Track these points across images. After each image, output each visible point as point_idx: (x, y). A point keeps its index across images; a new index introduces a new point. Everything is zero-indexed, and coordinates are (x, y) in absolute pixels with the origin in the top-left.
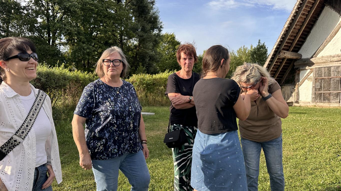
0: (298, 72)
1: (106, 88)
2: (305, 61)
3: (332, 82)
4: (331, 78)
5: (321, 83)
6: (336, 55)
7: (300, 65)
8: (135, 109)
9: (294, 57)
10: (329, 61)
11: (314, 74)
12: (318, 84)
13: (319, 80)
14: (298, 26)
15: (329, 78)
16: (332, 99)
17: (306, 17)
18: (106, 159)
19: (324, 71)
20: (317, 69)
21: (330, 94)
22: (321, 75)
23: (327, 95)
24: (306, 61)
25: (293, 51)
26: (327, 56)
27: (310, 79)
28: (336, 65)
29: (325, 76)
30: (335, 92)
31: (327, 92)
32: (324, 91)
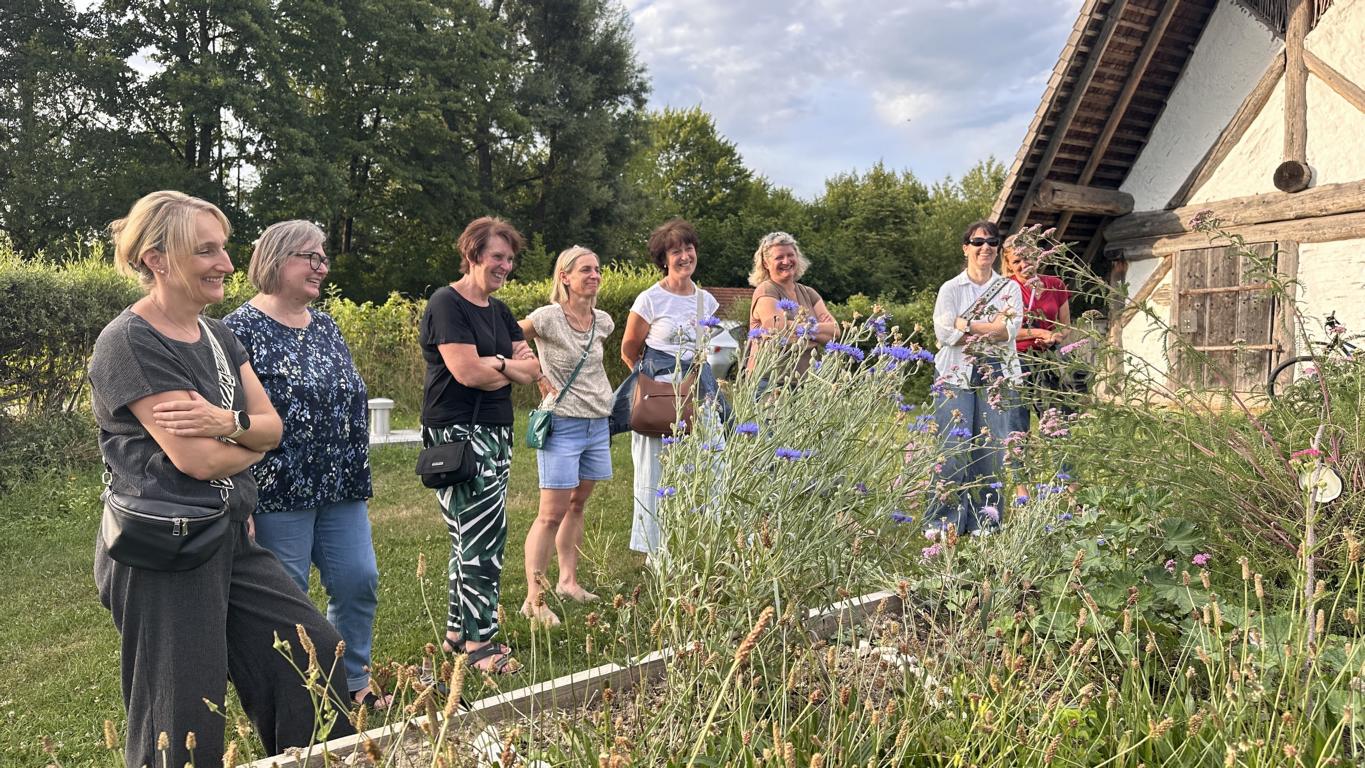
0: (1117, 267)
1: (274, 328)
2: (1143, 225)
3: (1240, 307)
4: (1237, 292)
5: (1200, 313)
6: (1257, 198)
7: (1124, 238)
8: (356, 385)
9: (1101, 208)
10: (1231, 223)
11: (1178, 274)
12: (1191, 315)
13: (1193, 301)
14: (1111, 82)
15: (1230, 292)
16: (1241, 378)
17: (1140, 44)
18: (280, 510)
19: (1213, 264)
20: (1187, 254)
21: (1231, 356)
22: (1202, 281)
23: (1224, 361)
24: (1148, 221)
25: (1095, 182)
26: (1223, 202)
27: (1161, 295)
28: (1257, 239)
29: (1214, 284)
30: (1252, 348)
31: (1222, 348)
32: (1213, 345)
